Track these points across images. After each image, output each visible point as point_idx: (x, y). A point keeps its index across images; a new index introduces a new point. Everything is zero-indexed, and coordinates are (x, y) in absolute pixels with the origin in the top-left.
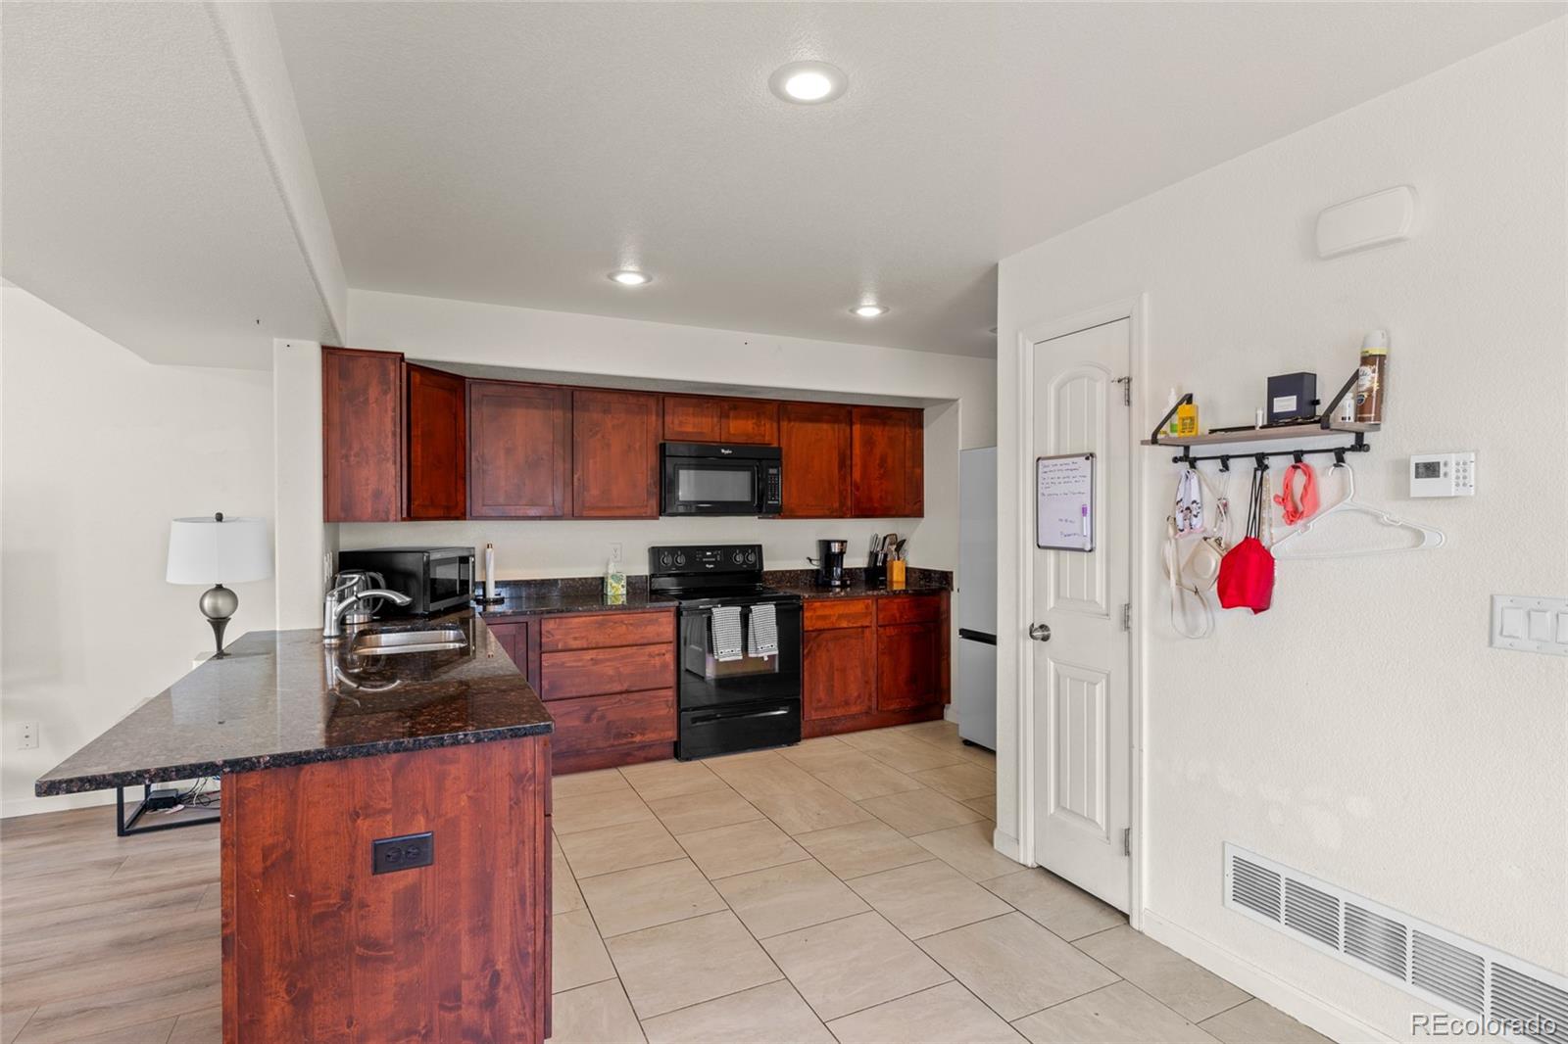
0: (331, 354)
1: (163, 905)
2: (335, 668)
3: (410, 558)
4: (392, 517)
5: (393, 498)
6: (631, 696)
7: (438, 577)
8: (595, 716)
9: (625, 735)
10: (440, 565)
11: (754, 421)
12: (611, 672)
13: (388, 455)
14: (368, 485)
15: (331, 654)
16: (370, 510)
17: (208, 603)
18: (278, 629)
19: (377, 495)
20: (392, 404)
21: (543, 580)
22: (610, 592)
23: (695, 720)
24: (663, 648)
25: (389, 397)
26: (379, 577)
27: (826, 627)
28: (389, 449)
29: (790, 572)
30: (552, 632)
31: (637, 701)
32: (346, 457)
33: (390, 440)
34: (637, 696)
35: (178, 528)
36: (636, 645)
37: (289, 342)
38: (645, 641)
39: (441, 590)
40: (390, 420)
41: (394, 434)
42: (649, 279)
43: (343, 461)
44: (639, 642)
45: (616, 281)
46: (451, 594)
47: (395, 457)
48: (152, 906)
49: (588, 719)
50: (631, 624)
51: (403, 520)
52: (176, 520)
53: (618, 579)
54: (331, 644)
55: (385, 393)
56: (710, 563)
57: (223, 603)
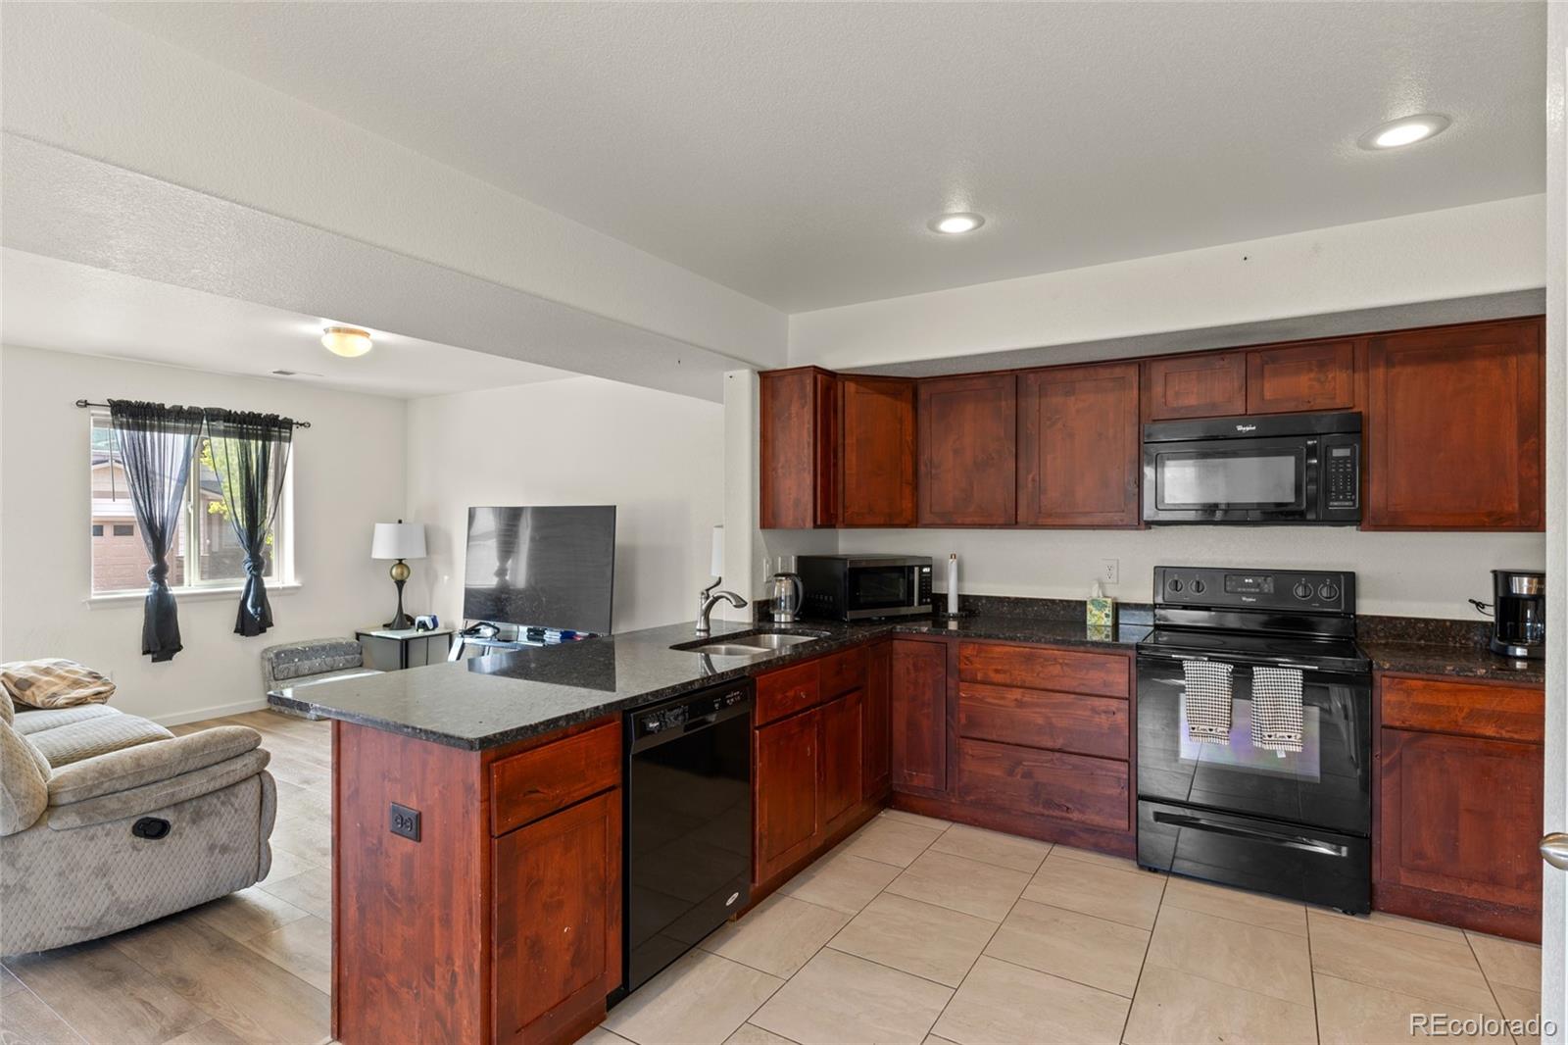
0: (766, 377)
3: (838, 564)
5: (808, 506)
6: (1066, 757)
8: (1019, 770)
9: (1059, 807)
11: (1312, 375)
12: (1040, 721)
14: (790, 494)
16: (791, 518)
19: (797, 503)
20: (808, 417)
21: (1017, 599)
22: (1091, 620)
23: (1159, 816)
24: (1114, 704)
25: (805, 411)
27: (1438, 727)
28: (806, 459)
29: (1427, 621)
30: (971, 658)
31: (1075, 767)
32: (777, 469)
33: (806, 451)
34: (1074, 759)
36: (1075, 693)
37: (731, 373)
38: (1088, 691)
40: (806, 432)
42: (981, 222)
43: (774, 473)
44: (1077, 690)
45: (941, 232)
46: (886, 603)
47: (809, 466)
49: (1011, 773)
50: (1066, 664)
51: (815, 526)
53: (1101, 606)
54: (700, 637)
55: (802, 408)
56: (1248, 595)
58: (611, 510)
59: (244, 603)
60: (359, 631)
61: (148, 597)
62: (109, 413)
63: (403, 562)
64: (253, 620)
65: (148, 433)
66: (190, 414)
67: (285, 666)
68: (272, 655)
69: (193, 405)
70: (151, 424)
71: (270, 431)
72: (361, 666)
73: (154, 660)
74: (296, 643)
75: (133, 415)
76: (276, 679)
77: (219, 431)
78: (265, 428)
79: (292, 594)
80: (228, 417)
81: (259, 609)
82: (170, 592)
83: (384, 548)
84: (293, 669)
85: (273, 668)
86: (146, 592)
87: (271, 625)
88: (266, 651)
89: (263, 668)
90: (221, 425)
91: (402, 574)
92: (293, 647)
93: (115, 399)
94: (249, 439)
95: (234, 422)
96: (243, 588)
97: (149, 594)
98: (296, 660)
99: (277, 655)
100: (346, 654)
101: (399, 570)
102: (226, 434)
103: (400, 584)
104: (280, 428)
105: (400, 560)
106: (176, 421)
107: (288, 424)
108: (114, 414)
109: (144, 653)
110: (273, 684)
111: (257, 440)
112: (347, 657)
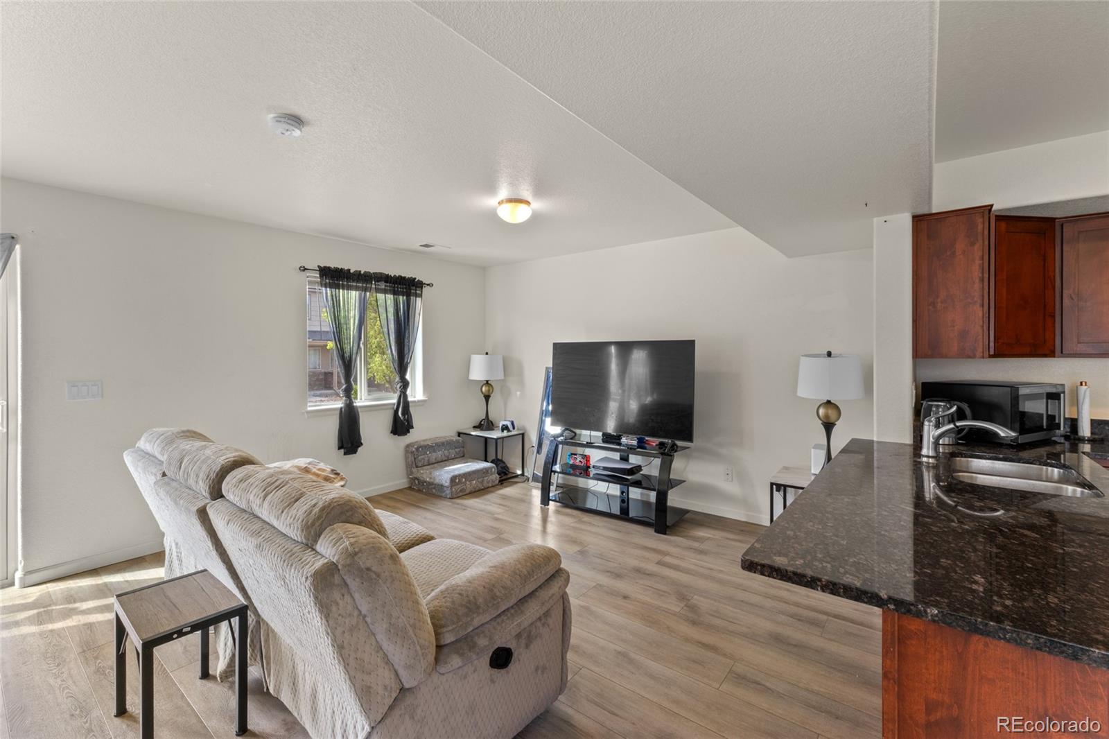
0: (921, 221)
1: (799, 618)
2: (933, 484)
3: (995, 391)
4: (979, 353)
5: (980, 337)
7: (1026, 410)
10: (1028, 400)
13: (975, 299)
14: (954, 326)
15: (929, 472)
16: (956, 349)
17: (822, 411)
18: (875, 439)
19: (963, 334)
20: (980, 253)
25: (976, 247)
26: (965, 406)
28: (976, 294)
32: (934, 304)
33: (977, 286)
35: (804, 361)
37: (886, 218)
39: (1028, 424)
40: (977, 267)
41: (982, 280)
43: (931, 307)
46: (1040, 428)
47: (983, 300)
48: (793, 616)
51: (990, 356)
52: (803, 356)
54: (928, 463)
55: (972, 244)
57: (832, 414)
58: (690, 344)
59: (396, 412)
60: (461, 431)
61: (341, 408)
62: (318, 276)
63: (489, 382)
64: (401, 425)
65: (341, 291)
66: (365, 276)
67: (422, 457)
68: (414, 449)
69: (367, 270)
70: (342, 284)
71: (410, 289)
72: (463, 456)
73: (345, 454)
74: (426, 440)
75: (332, 278)
76: (417, 467)
77: (381, 289)
78: (407, 287)
79: (422, 405)
80: (387, 279)
81: (406, 416)
82: (355, 404)
83: (478, 371)
84: (426, 459)
85: (415, 459)
86: (339, 404)
87: (412, 427)
88: (408, 446)
89: (406, 458)
90: (382, 285)
91: (489, 390)
92: (426, 443)
93: (322, 266)
94: (399, 295)
95: (390, 283)
96: (395, 401)
97: (342, 405)
98: (428, 453)
99: (417, 449)
100: (456, 448)
101: (487, 388)
102: (385, 292)
103: (487, 397)
104: (416, 287)
105: (487, 381)
106: (358, 282)
107: (420, 285)
108: (321, 276)
109: (339, 448)
110: (414, 470)
111: (403, 296)
112: (456, 450)
